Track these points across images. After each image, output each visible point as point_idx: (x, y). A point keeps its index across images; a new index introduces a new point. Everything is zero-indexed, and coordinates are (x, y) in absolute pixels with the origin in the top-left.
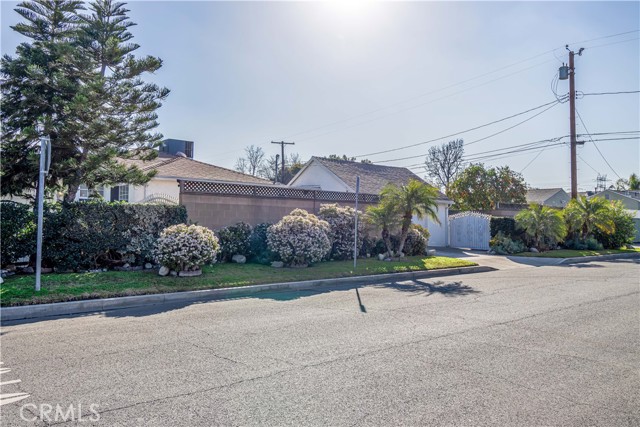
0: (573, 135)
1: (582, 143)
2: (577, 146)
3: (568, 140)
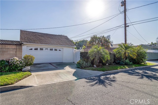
0: (125, 24)
1: (128, 26)
2: (127, 27)
3: (124, 26)
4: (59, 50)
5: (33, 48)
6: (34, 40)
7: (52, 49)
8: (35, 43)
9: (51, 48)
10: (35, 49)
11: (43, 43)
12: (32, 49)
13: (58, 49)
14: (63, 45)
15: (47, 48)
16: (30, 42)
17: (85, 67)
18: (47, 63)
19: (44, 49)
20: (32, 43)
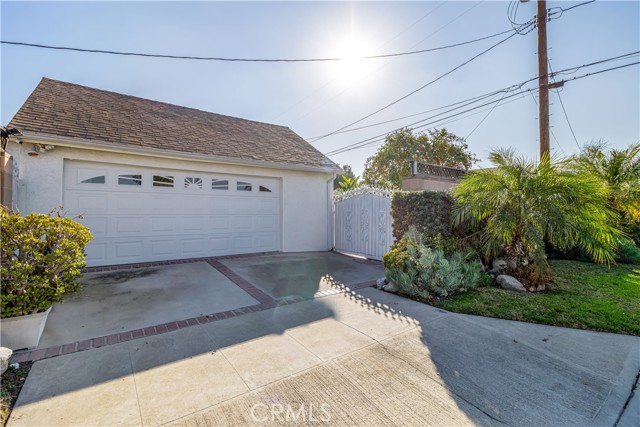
0: (543, 76)
1: (561, 84)
2: (551, 90)
4: (262, 189)
5: (112, 175)
6: (117, 129)
7: (226, 183)
8: (119, 141)
9: (221, 178)
10: (122, 181)
11: (170, 148)
12: (101, 180)
13: (255, 184)
14: (283, 164)
15: (194, 176)
16: (85, 137)
17: (456, 294)
18: (196, 260)
19: (179, 179)
20: (99, 138)
